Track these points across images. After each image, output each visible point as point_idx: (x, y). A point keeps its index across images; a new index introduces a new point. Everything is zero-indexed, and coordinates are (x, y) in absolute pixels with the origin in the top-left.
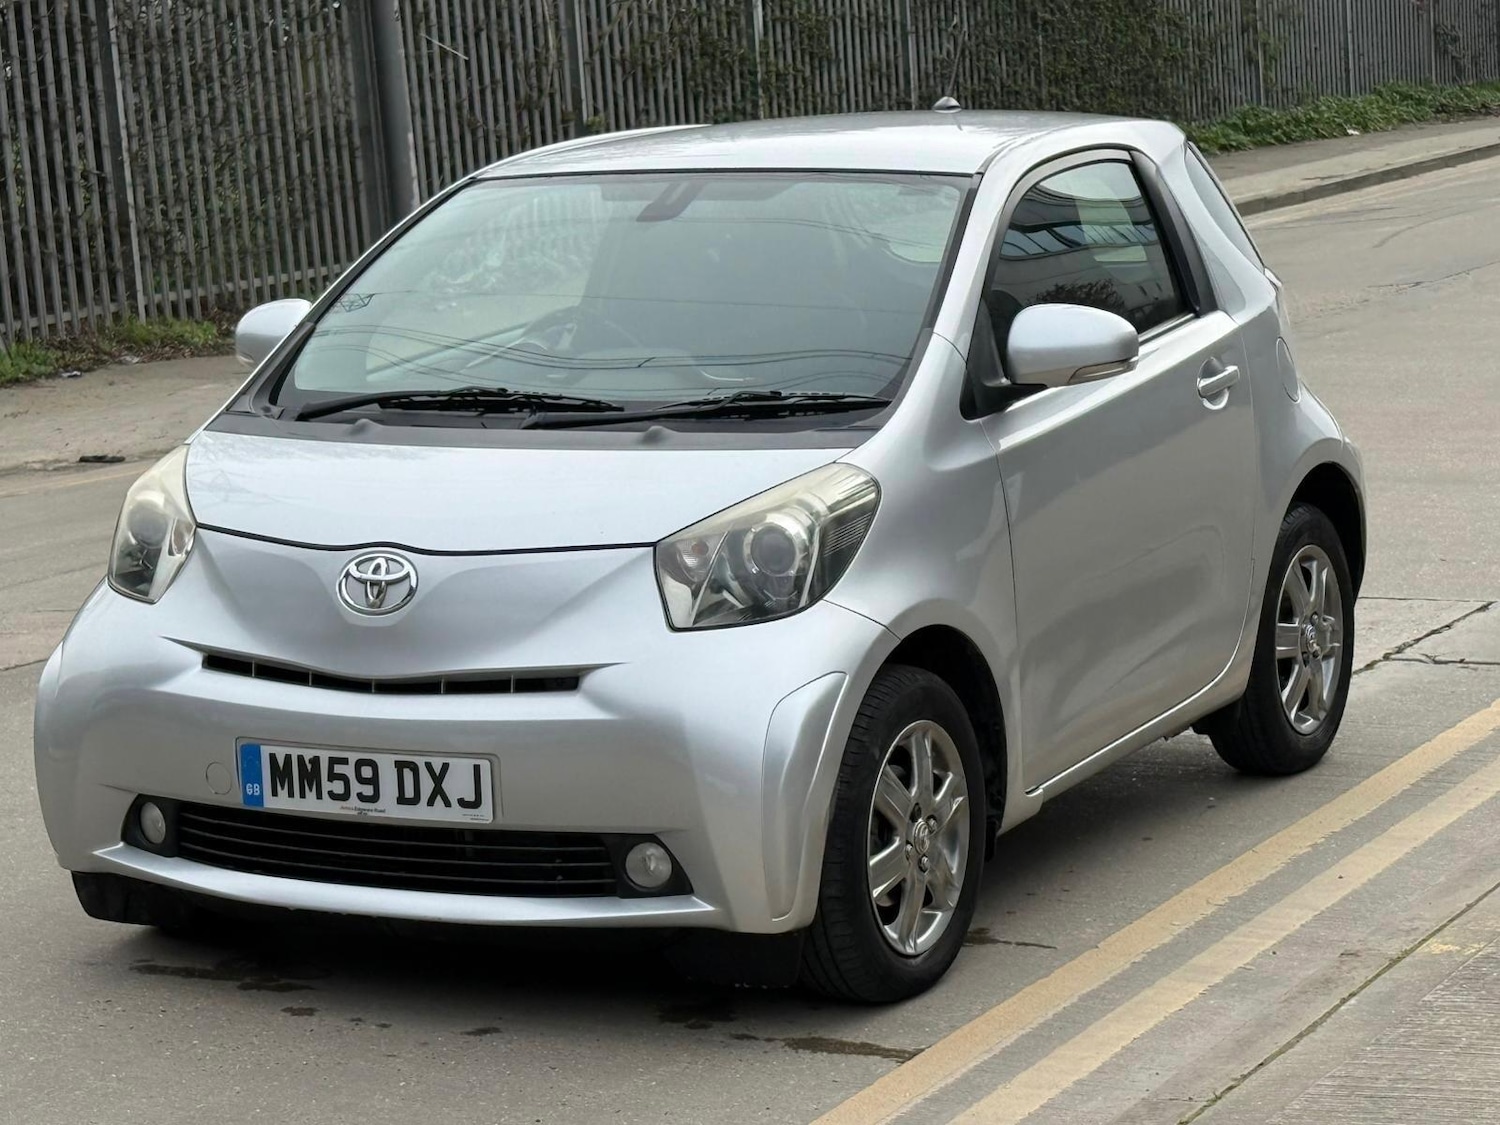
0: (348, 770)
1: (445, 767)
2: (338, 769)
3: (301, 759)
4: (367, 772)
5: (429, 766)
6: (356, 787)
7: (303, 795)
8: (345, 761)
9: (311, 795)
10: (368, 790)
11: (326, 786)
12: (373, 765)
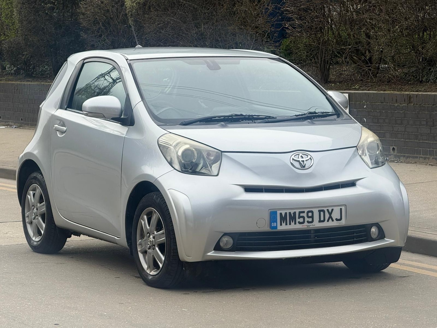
0: (305, 215)
1: (332, 210)
2: (302, 215)
3: (290, 213)
4: (310, 214)
5: (328, 210)
6: (307, 219)
7: (290, 224)
8: (304, 212)
9: (293, 224)
10: (310, 220)
11: (298, 220)
12: (312, 212)
